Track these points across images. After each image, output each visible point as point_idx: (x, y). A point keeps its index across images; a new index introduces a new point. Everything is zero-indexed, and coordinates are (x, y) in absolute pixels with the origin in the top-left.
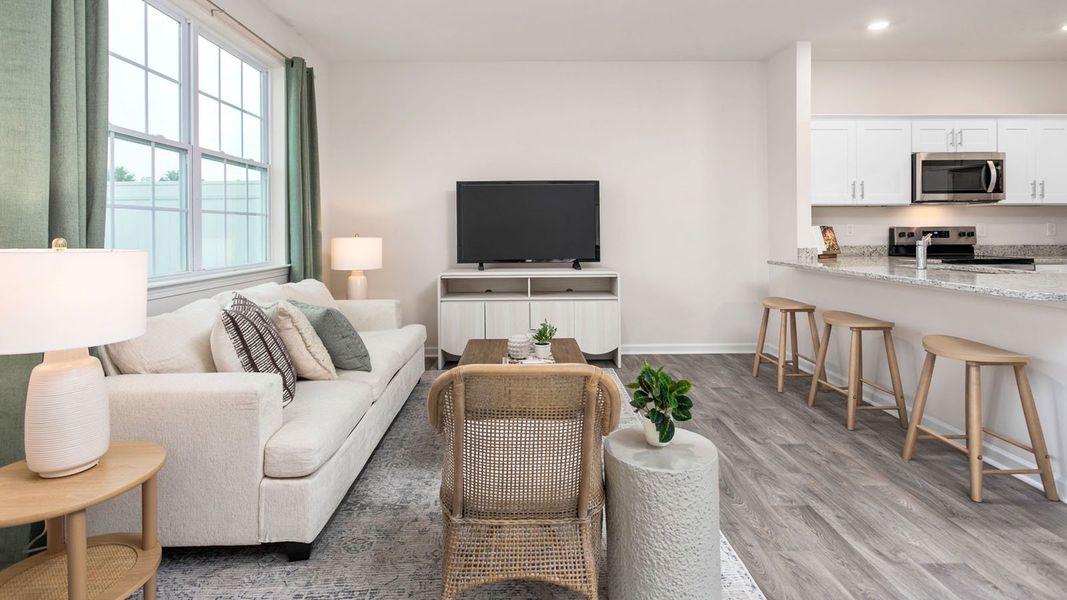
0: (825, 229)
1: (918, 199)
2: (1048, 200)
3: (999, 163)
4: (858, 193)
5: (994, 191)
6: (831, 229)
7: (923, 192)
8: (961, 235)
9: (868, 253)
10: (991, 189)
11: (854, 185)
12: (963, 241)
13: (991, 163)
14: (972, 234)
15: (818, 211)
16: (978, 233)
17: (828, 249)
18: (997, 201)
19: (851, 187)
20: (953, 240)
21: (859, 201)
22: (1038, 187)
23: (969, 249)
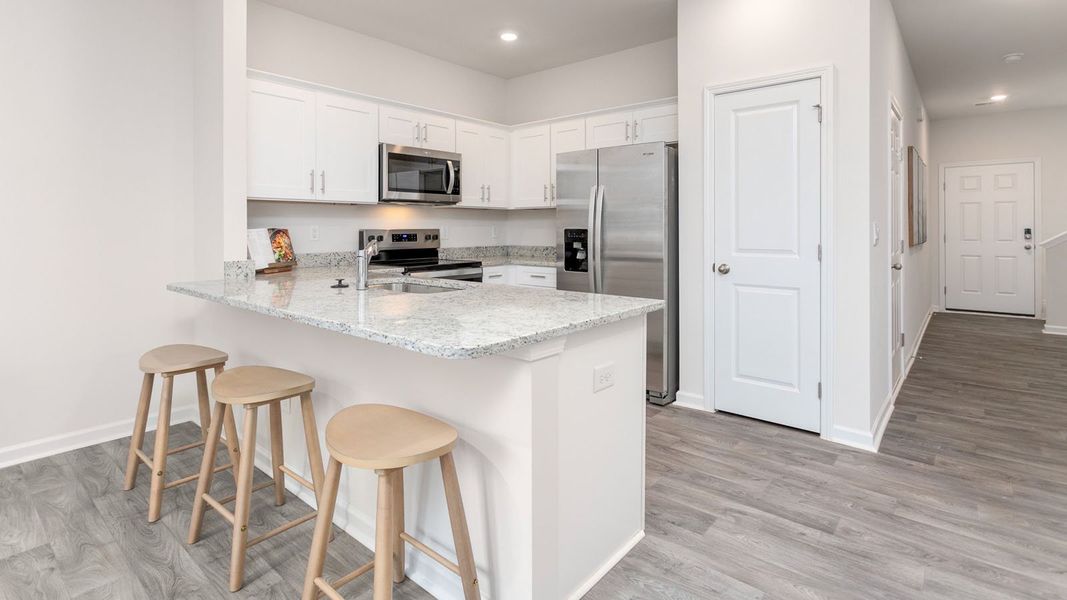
0: (275, 233)
1: (384, 197)
2: (493, 205)
3: (457, 164)
4: (318, 187)
5: (453, 193)
6: (285, 232)
7: (390, 189)
8: (427, 238)
9: (334, 262)
10: (449, 191)
11: (312, 175)
12: (429, 245)
13: (449, 163)
14: (436, 237)
15: (257, 208)
16: (441, 236)
17: (278, 260)
18: (455, 203)
19: (310, 177)
20: (420, 244)
21: (319, 197)
22: (485, 190)
23: (434, 252)
